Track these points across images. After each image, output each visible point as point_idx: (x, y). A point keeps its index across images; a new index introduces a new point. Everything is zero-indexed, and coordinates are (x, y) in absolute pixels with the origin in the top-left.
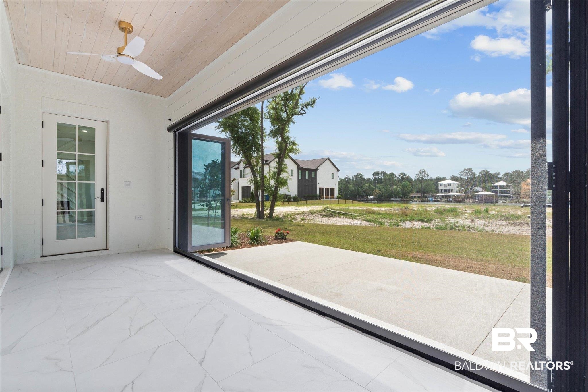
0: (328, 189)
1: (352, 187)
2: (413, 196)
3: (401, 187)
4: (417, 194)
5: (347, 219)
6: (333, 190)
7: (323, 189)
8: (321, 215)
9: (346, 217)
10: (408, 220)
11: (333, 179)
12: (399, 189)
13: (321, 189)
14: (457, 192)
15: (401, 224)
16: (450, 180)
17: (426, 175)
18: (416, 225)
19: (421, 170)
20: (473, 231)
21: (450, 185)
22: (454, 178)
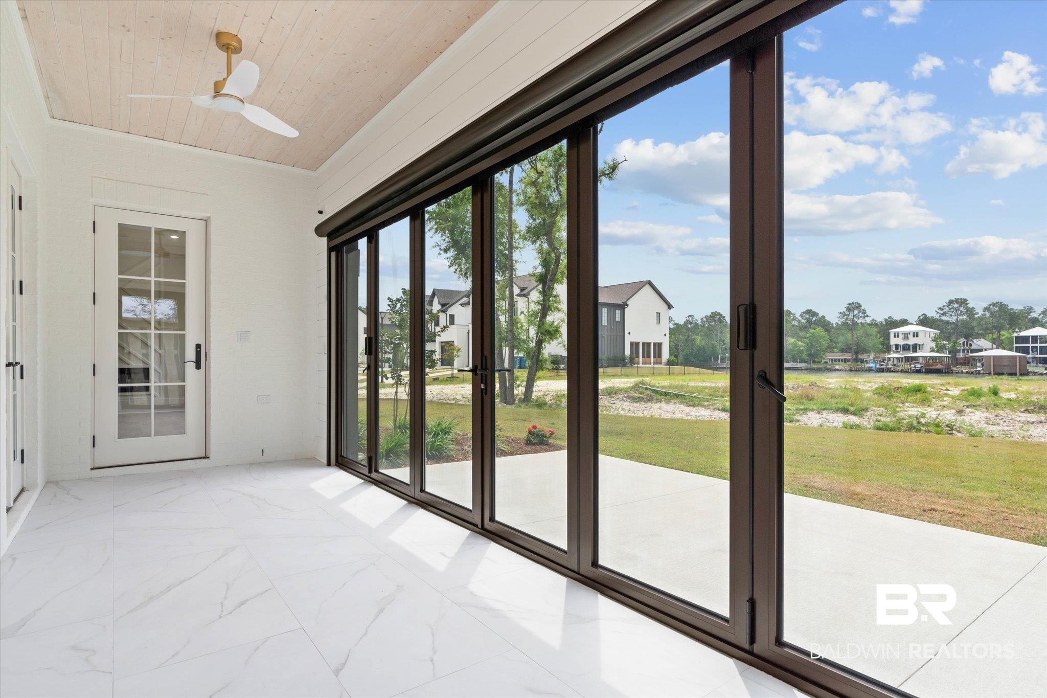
0: (649, 344)
1: (700, 341)
2: (832, 360)
3: (806, 340)
4: (841, 354)
5: (682, 407)
6: (658, 346)
7: (637, 344)
8: (629, 397)
9: (681, 403)
10: (813, 410)
11: (658, 325)
12: (800, 343)
13: (635, 345)
14: (932, 350)
15: (800, 418)
16: (917, 324)
17: (861, 315)
18: (831, 421)
19: (850, 304)
20: (959, 435)
21: (916, 335)
22: (924, 321)
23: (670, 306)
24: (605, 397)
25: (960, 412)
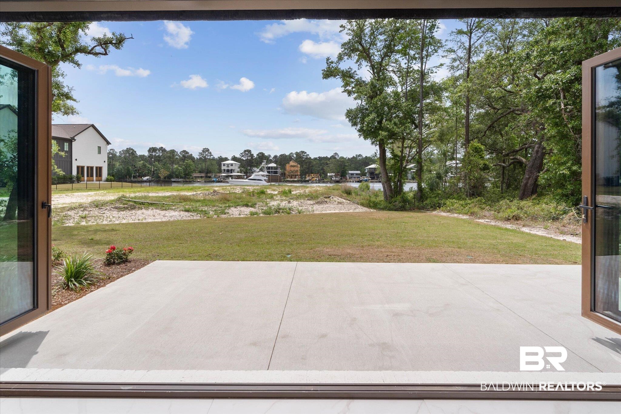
0: (92, 168)
1: (119, 165)
2: (195, 177)
3: (183, 166)
4: (200, 174)
5: (158, 211)
6: (99, 169)
7: (83, 168)
8: (116, 208)
9: (156, 209)
11: (99, 155)
12: (180, 168)
13: (80, 169)
14: (238, 172)
15: (228, 211)
16: (231, 160)
17: (209, 154)
18: (243, 211)
19: (204, 149)
20: (293, 212)
21: (232, 165)
22: (234, 159)
23: (108, 143)
24: (94, 209)
25: (289, 202)
